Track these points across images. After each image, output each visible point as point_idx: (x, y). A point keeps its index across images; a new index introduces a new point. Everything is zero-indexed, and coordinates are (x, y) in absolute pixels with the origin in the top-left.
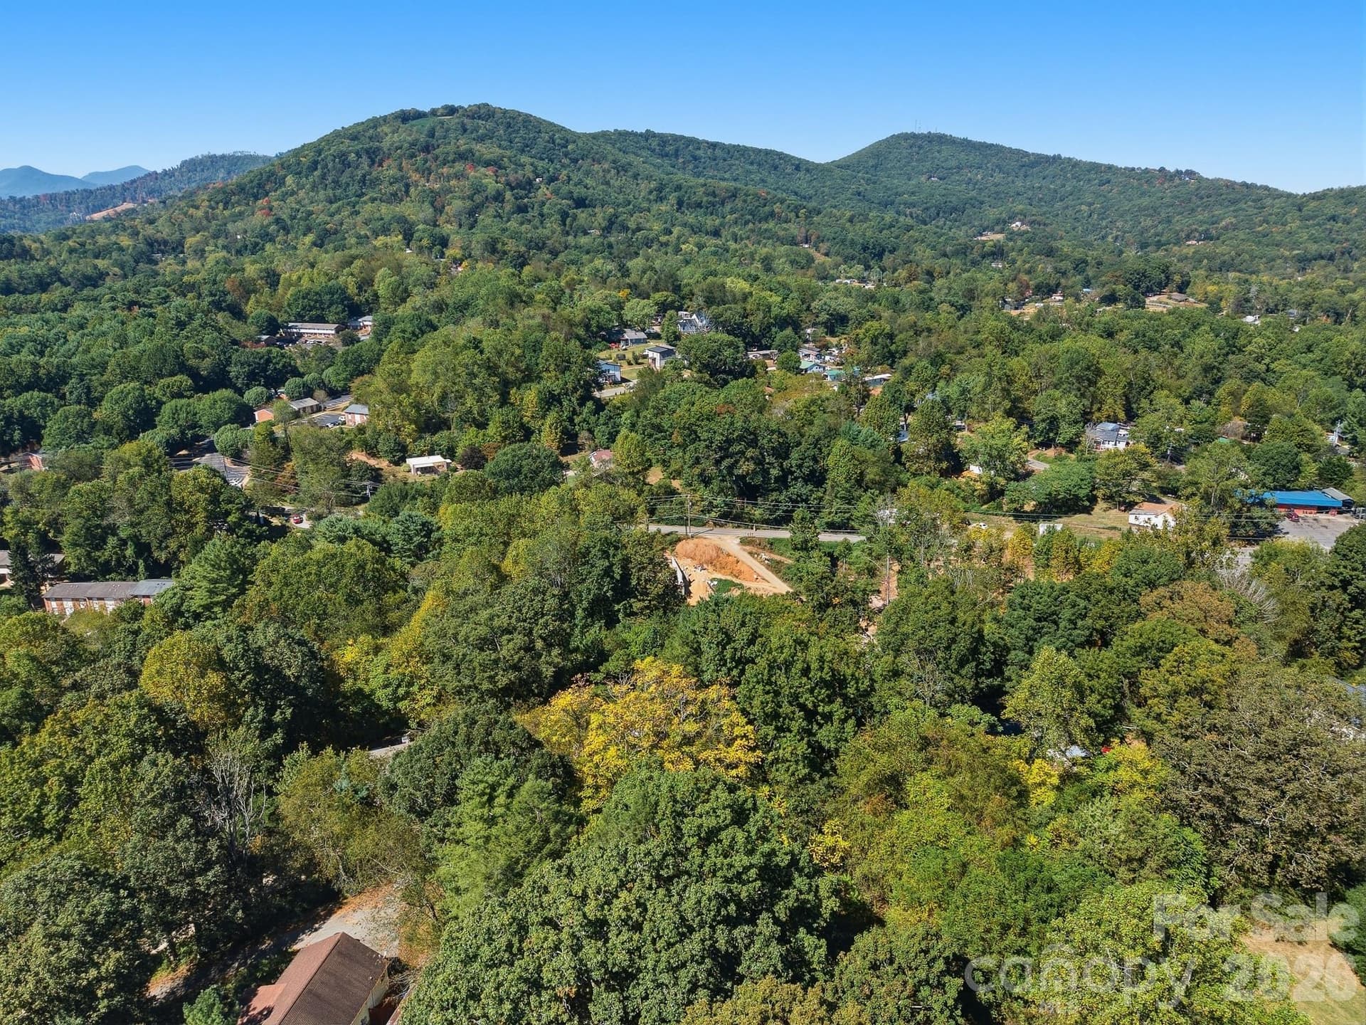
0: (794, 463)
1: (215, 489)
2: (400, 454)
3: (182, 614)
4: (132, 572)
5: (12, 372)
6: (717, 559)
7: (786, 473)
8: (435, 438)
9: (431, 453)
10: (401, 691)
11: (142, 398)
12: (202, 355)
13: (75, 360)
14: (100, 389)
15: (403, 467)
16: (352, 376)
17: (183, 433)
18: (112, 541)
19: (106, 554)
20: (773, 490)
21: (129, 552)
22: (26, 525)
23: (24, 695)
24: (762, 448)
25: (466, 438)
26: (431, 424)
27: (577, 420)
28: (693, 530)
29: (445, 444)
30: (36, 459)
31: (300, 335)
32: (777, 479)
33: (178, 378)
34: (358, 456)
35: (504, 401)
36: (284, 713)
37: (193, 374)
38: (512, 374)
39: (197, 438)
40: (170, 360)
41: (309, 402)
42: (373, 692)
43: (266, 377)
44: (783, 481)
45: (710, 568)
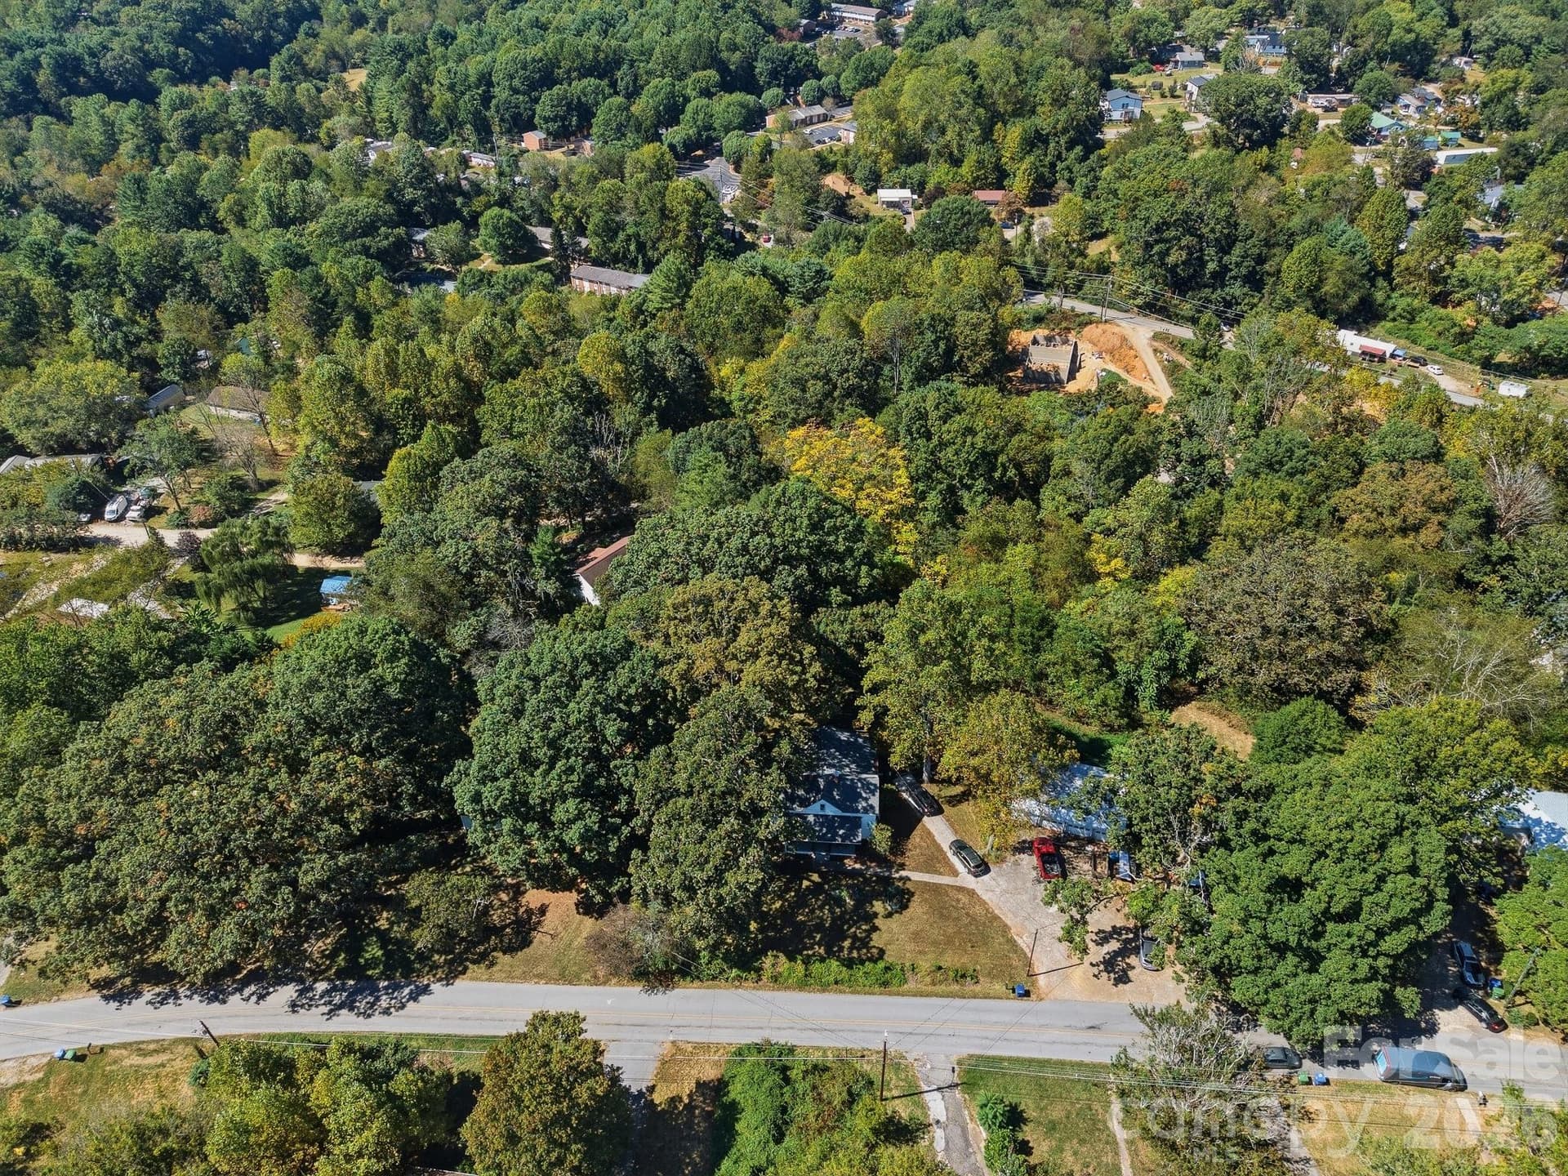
0: (1234, 259)
1: (697, 202)
2: (874, 182)
3: (642, 312)
4: (632, 265)
5: (578, 54)
6: (1121, 350)
7: (1225, 269)
8: (910, 170)
9: (903, 186)
10: (750, 407)
11: (672, 95)
12: (733, 47)
13: (628, 45)
14: (645, 77)
15: (872, 198)
16: (861, 85)
17: (700, 135)
18: (621, 236)
19: (615, 247)
20: (1206, 286)
21: (632, 247)
22: (569, 209)
23: (522, 352)
24: (1201, 237)
25: (938, 173)
26: (910, 154)
27: (1060, 166)
28: (1111, 313)
29: (917, 178)
30: (587, 144)
31: (842, 20)
32: (1214, 275)
33: (708, 72)
34: (835, 182)
35: (987, 136)
36: (660, 401)
37: (722, 67)
38: (1002, 105)
39: (710, 140)
40: (705, 52)
41: (818, 110)
42: (731, 402)
43: (786, 76)
44: (1220, 277)
45: (1108, 357)
